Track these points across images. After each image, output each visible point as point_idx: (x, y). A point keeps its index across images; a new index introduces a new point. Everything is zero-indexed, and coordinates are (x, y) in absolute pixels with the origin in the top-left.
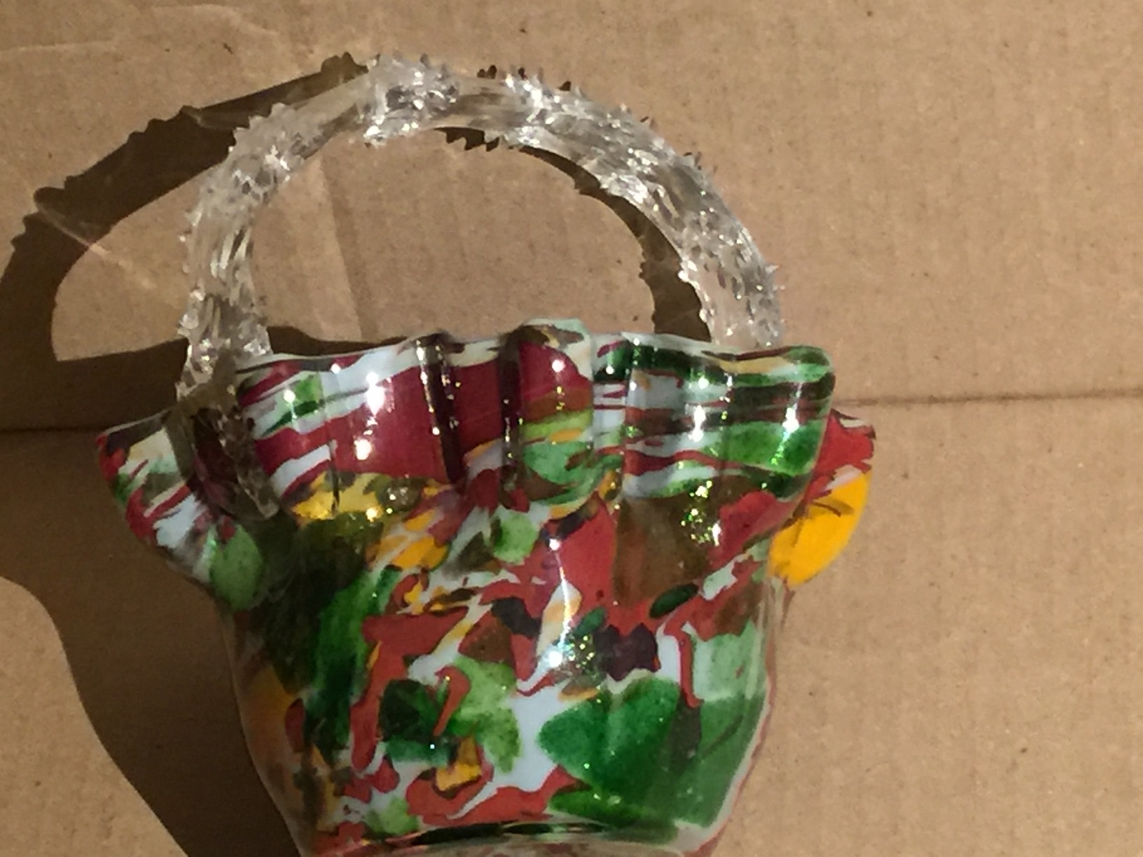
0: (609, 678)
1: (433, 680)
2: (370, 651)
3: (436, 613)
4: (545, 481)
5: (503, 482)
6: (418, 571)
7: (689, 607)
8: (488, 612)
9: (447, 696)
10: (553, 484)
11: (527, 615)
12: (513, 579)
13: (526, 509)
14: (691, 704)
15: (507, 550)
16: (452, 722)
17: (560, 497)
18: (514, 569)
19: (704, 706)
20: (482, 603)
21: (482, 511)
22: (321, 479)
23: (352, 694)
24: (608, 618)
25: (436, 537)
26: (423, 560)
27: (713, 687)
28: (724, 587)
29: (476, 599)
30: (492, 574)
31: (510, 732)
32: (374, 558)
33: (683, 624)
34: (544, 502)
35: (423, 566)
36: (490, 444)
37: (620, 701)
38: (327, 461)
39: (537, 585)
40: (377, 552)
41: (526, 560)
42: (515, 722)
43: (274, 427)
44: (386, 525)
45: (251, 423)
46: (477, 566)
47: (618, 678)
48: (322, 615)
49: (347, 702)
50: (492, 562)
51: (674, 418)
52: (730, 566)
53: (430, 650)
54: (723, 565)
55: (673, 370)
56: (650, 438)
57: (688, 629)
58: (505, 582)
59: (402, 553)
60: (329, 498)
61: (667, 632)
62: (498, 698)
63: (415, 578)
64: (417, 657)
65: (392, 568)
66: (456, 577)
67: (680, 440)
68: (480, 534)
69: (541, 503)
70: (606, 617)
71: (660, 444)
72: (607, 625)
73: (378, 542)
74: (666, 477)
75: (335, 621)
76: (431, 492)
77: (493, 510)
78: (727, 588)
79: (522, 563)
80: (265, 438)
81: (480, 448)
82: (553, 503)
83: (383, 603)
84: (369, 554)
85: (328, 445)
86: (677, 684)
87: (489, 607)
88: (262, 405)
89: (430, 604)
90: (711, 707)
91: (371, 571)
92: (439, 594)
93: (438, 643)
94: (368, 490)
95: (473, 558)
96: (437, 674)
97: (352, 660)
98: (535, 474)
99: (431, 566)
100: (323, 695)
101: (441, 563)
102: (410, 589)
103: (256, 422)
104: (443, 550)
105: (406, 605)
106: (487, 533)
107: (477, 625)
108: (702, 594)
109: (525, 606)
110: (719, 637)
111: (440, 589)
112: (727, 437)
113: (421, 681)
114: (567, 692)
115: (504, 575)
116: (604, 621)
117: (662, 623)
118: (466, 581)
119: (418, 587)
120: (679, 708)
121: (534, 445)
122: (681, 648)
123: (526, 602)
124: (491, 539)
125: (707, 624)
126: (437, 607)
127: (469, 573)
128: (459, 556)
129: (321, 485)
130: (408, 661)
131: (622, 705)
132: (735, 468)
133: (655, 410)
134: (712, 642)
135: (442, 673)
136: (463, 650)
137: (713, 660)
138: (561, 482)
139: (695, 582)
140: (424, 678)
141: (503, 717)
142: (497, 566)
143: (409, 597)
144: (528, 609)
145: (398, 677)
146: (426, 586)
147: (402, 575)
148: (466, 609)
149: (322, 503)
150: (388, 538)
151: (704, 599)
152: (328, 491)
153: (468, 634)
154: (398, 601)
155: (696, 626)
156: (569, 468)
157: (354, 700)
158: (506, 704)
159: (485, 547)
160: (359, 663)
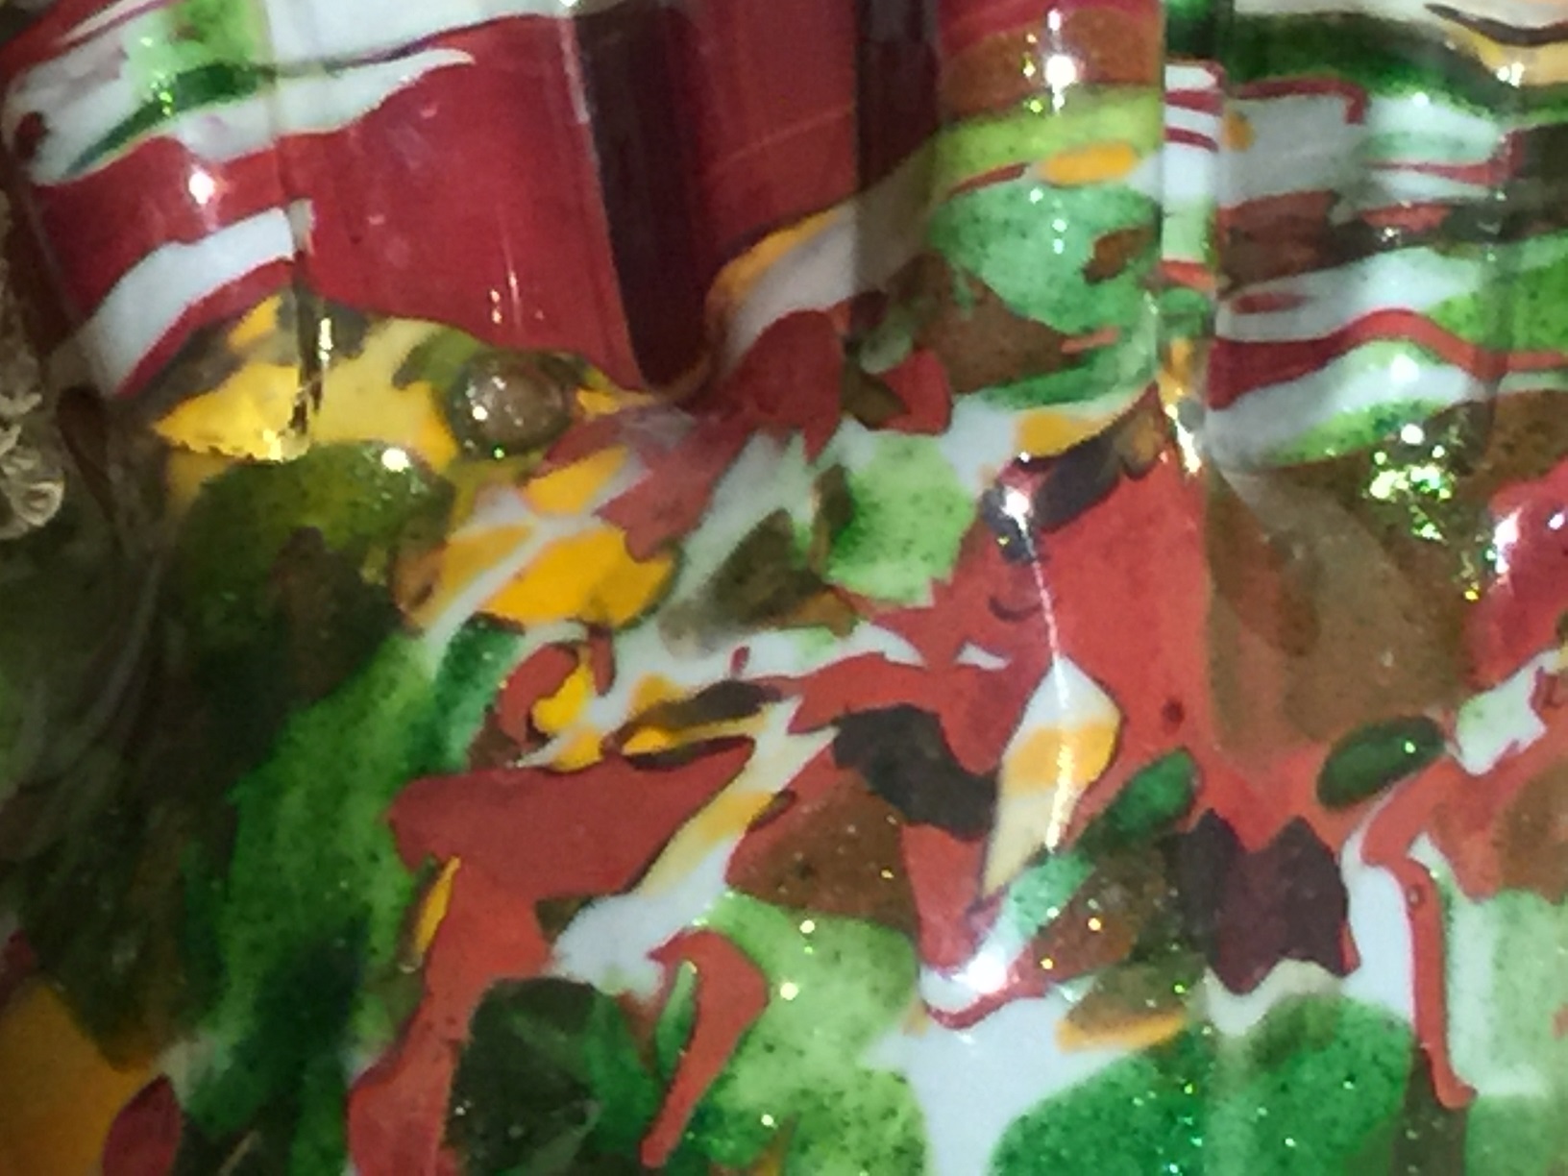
0: (1211, 982)
1: (642, 979)
2: (419, 894)
3: (645, 762)
4: (1014, 320)
5: (852, 347)
6: (575, 633)
7: (1425, 787)
8: (822, 754)
9: (689, 1031)
10: (1041, 328)
11: (949, 762)
12: (898, 650)
13: (938, 422)
14: (1444, 1095)
15: (873, 560)
16: (706, 1118)
17: (1054, 382)
18: (901, 620)
19: (1475, 1110)
20: (800, 726)
21: (783, 442)
22: (263, 318)
23: (356, 1040)
24: (1202, 790)
25: (631, 532)
26: (595, 601)
27: (1498, 1050)
28: (1515, 744)
29: (778, 715)
30: (825, 633)
31: (900, 1151)
32: (425, 594)
33: (1411, 841)
34: (1003, 394)
35: (592, 617)
36: (812, 225)
37: (1243, 1064)
38: (281, 262)
39: (976, 669)
40: (436, 574)
41: (940, 589)
42: (916, 1118)
43: (115, 137)
44: (464, 492)
45: (34, 130)
46: (773, 613)
47: (1239, 983)
48: (243, 793)
49: (337, 1073)
50: (829, 599)
51: (1340, 215)
52: (1523, 684)
53: (629, 877)
54: (1508, 675)
55: (1332, 73)
56: (1254, 290)
57: (1425, 852)
58: (875, 661)
59: (519, 577)
60: (287, 385)
61: (1373, 857)
62: (859, 1036)
63: (568, 651)
64: (587, 902)
65: (487, 628)
66: (707, 646)
67: (1365, 278)
68: (780, 515)
69: (990, 398)
70: (1196, 782)
71: (1293, 302)
72: (1197, 814)
73: (440, 544)
74: (1320, 395)
75: (293, 805)
76: (597, 402)
77: (819, 437)
78: (1521, 748)
79: (924, 599)
80: (79, 177)
81: (773, 247)
82: (1031, 398)
83: (461, 737)
84: (411, 582)
85: (287, 212)
86: (1406, 1025)
87: (823, 739)
88: (76, 64)
89: (626, 732)
90: (1494, 1119)
91: (417, 633)
92: (653, 700)
93: (653, 859)
94: (406, 375)
95: (760, 591)
96: (657, 955)
97: (357, 927)
98: (985, 295)
99: (619, 615)
100: (247, 1056)
101: (651, 610)
102: (550, 692)
103: (50, 124)
104: (656, 571)
105: (539, 738)
106: (804, 511)
107: (788, 797)
108: (1455, 753)
109: (942, 735)
110: (1508, 897)
111: (654, 683)
112: (1504, 279)
113: (598, 982)
114: (1086, 1018)
115: (869, 639)
116: (1190, 800)
117: (1355, 827)
118: (741, 657)
119: (579, 683)
120: (1412, 1106)
121: (982, 192)
122: (1413, 911)
123: (946, 722)
124: (816, 529)
125: (1478, 848)
126: (649, 741)
127: (754, 632)
128: (712, 579)
129: (260, 341)
130: (555, 917)
131: (1251, 1076)
132: (1535, 368)
133: (1268, 202)
134: (1492, 908)
135: (669, 954)
136: (744, 875)
137: (1499, 966)
138: (1068, 325)
139: (1434, 713)
140: (613, 970)
141: (874, 1101)
142: (848, 610)
143: (548, 713)
144: (954, 742)
145: (521, 973)
146: (606, 680)
147: (526, 647)
148: (743, 746)
149: (263, 401)
150: (468, 533)
151: (1464, 771)
152: (284, 362)
153: (756, 826)
154: (517, 730)
155: (1449, 850)
156: (1096, 273)
157: (360, 1061)
158: (889, 1052)
159: (798, 554)
160: (381, 938)
